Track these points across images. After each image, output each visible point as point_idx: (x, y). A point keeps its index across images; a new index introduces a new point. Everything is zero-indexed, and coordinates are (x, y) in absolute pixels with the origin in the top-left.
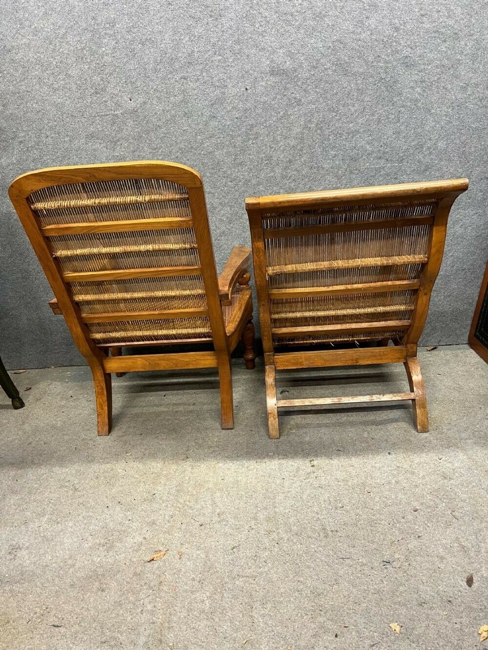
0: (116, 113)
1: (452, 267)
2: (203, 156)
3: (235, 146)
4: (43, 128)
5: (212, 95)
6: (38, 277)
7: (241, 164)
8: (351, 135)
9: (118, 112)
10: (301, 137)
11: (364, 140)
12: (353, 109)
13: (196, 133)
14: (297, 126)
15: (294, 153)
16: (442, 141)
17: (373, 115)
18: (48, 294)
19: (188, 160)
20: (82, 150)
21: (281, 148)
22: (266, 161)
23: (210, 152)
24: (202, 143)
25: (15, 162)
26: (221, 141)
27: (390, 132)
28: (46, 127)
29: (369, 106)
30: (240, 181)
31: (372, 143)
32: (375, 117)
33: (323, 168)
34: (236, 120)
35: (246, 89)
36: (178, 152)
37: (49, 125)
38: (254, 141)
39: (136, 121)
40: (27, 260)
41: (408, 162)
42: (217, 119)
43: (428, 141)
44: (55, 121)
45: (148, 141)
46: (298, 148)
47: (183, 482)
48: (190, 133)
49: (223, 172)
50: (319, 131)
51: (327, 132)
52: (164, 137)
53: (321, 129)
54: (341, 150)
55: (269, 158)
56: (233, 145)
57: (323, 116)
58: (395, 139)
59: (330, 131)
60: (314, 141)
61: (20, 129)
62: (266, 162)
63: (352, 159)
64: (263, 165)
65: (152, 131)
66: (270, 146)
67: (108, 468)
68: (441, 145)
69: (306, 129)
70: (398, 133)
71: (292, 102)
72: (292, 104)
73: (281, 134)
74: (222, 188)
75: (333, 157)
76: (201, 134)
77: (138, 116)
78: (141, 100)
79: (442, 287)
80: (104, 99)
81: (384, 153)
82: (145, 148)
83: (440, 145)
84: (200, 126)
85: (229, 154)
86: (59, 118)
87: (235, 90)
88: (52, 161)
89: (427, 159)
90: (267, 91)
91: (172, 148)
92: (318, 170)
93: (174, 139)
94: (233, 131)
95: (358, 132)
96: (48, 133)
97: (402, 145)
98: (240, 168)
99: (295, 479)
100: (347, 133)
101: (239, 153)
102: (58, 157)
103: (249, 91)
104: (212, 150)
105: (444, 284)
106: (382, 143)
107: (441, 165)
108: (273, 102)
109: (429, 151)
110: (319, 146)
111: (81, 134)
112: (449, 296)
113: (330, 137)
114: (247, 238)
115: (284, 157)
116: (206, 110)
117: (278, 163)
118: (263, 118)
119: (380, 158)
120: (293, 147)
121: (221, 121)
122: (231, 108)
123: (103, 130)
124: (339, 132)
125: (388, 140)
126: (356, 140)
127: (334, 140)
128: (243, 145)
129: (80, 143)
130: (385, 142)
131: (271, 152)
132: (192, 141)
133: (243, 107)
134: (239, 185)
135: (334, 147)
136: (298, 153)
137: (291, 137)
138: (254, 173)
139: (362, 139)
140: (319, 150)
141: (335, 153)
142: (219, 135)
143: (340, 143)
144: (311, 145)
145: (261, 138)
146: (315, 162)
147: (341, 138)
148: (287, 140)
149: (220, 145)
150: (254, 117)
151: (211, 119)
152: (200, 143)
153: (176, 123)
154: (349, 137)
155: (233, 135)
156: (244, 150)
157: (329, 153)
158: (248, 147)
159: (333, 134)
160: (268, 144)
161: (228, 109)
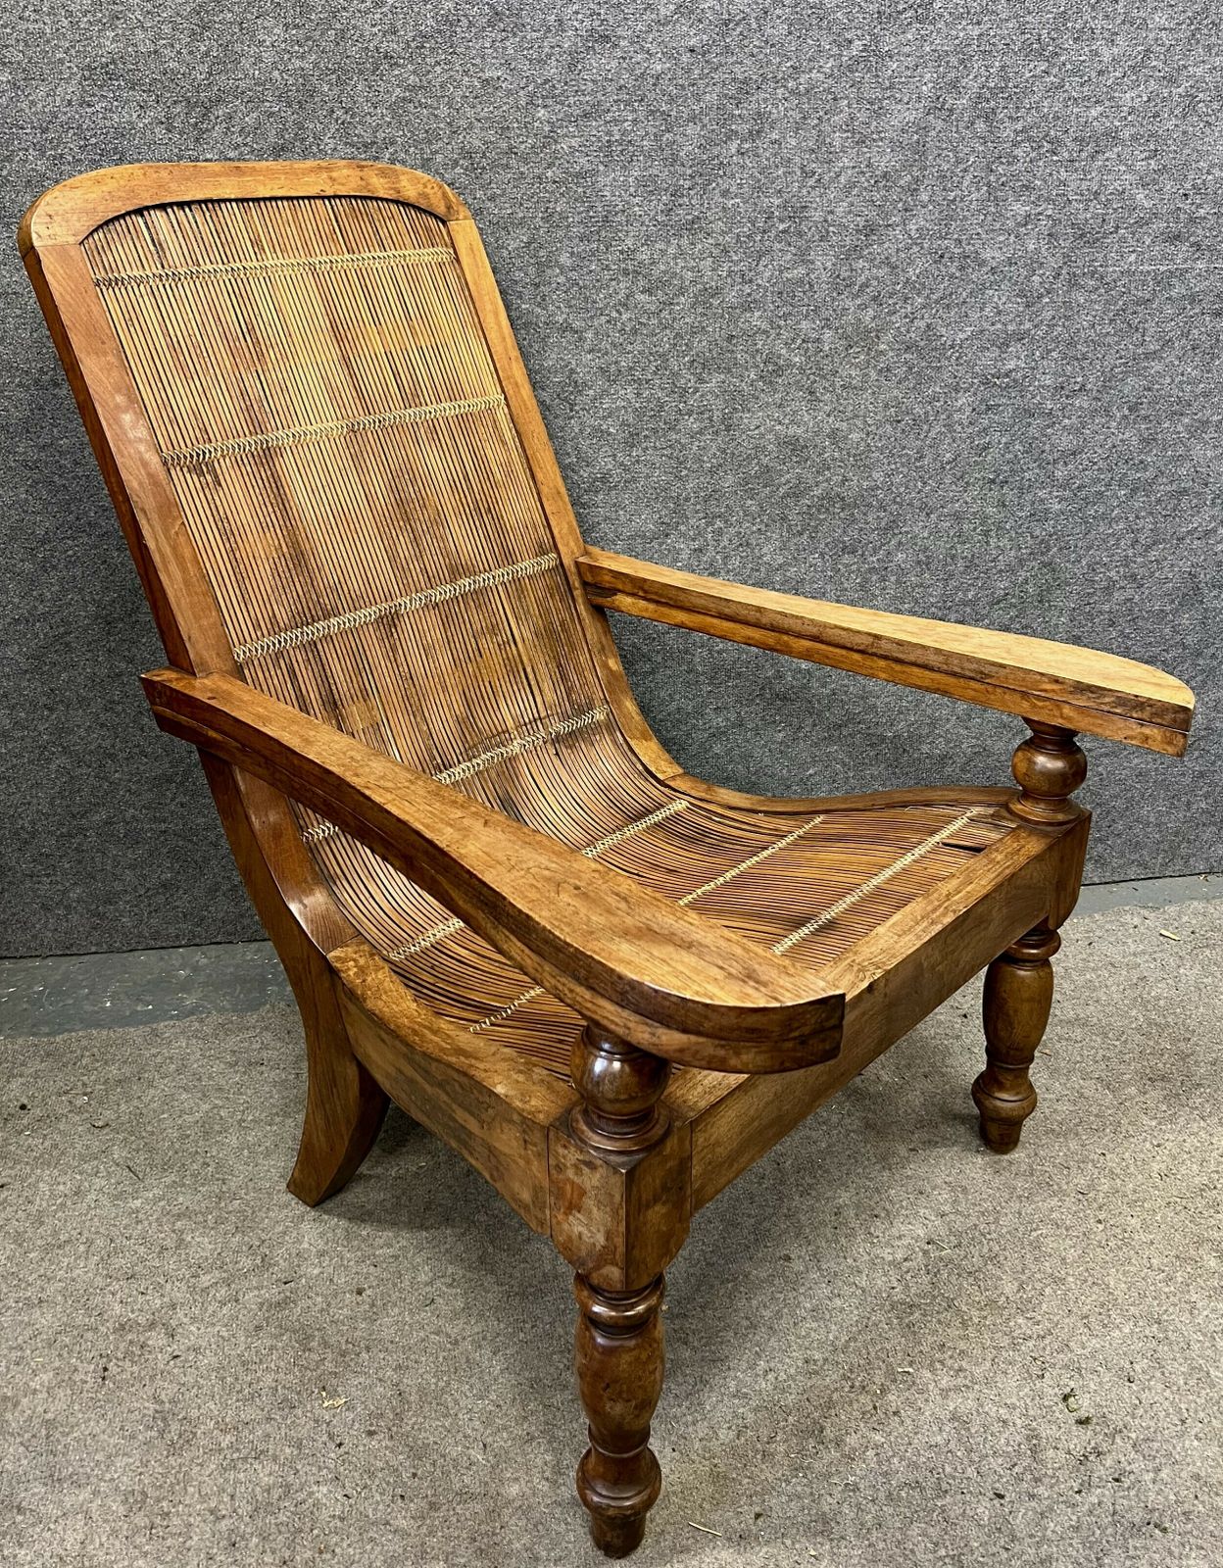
2: (550, 187)
3: (675, 159)
7: (692, 226)
8: (1090, 149)
10: (918, 142)
11: (1130, 169)
12: (1106, 54)
13: (532, 96)
14: (906, 100)
15: (885, 199)
17: (1172, 80)
19: (492, 199)
20: (66, 127)
21: (842, 179)
22: (782, 221)
23: (578, 175)
24: (551, 138)
26: (624, 133)
29: (1163, 45)
30: (682, 291)
31: (1155, 182)
32: (1180, 90)
33: (982, 263)
34: (685, 58)
36: (456, 163)
38: (747, 146)
39: (296, 26)
46: (902, 182)
48: (509, 93)
49: (621, 252)
50: (981, 126)
51: (1007, 132)
52: (404, 99)
53: (989, 117)
54: (1048, 200)
55: (797, 212)
56: (667, 152)
57: (1003, 68)
59: (1019, 127)
60: (958, 162)
62: (781, 227)
63: (1082, 236)
64: (773, 235)
65: (361, 73)
66: (802, 168)
71: (900, 7)
72: (899, 12)
73: (849, 126)
74: (614, 314)
75: (1019, 225)
76: (550, 102)
81: (1192, 220)
82: (327, 140)
84: (551, 70)
85: (649, 185)
91: (434, 147)
92: (962, 268)
93: (443, 111)
94: (672, 100)
95: (1113, 136)
98: (685, 242)
101: (687, 185)
104: (588, 166)
106: (1188, 186)
110: (976, 183)
111: (61, 61)
113: (1018, 152)
115: (850, 212)
116: (576, 7)
117: (828, 232)
118: (789, 59)
119: (1177, 237)
120: (885, 176)
121: (631, 58)
122: (672, 7)
123: (156, 52)
124: (1052, 133)
125: (1210, 177)
126: (1104, 170)
127: (1031, 161)
128: (705, 157)
129: (58, 99)
130: (1199, 181)
131: (804, 191)
132: (515, 125)
133: (718, 7)
134: (678, 304)
135: (1027, 187)
136: (901, 200)
137: (881, 139)
138: (736, 263)
139: (1126, 165)
140: (974, 196)
141: (1027, 208)
142: (619, 110)
143: (1051, 174)
144: (948, 174)
145: (775, 136)
146: (956, 236)
147: (1055, 158)
148: (866, 150)
149: (619, 148)
150: (755, 50)
151: (593, 47)
152: (545, 137)
153: (458, 50)
154: (1084, 155)
155: (673, 113)
156: (707, 172)
157: (1006, 209)
158: (721, 163)
159: (1030, 139)
160: (797, 159)
161: (663, 11)
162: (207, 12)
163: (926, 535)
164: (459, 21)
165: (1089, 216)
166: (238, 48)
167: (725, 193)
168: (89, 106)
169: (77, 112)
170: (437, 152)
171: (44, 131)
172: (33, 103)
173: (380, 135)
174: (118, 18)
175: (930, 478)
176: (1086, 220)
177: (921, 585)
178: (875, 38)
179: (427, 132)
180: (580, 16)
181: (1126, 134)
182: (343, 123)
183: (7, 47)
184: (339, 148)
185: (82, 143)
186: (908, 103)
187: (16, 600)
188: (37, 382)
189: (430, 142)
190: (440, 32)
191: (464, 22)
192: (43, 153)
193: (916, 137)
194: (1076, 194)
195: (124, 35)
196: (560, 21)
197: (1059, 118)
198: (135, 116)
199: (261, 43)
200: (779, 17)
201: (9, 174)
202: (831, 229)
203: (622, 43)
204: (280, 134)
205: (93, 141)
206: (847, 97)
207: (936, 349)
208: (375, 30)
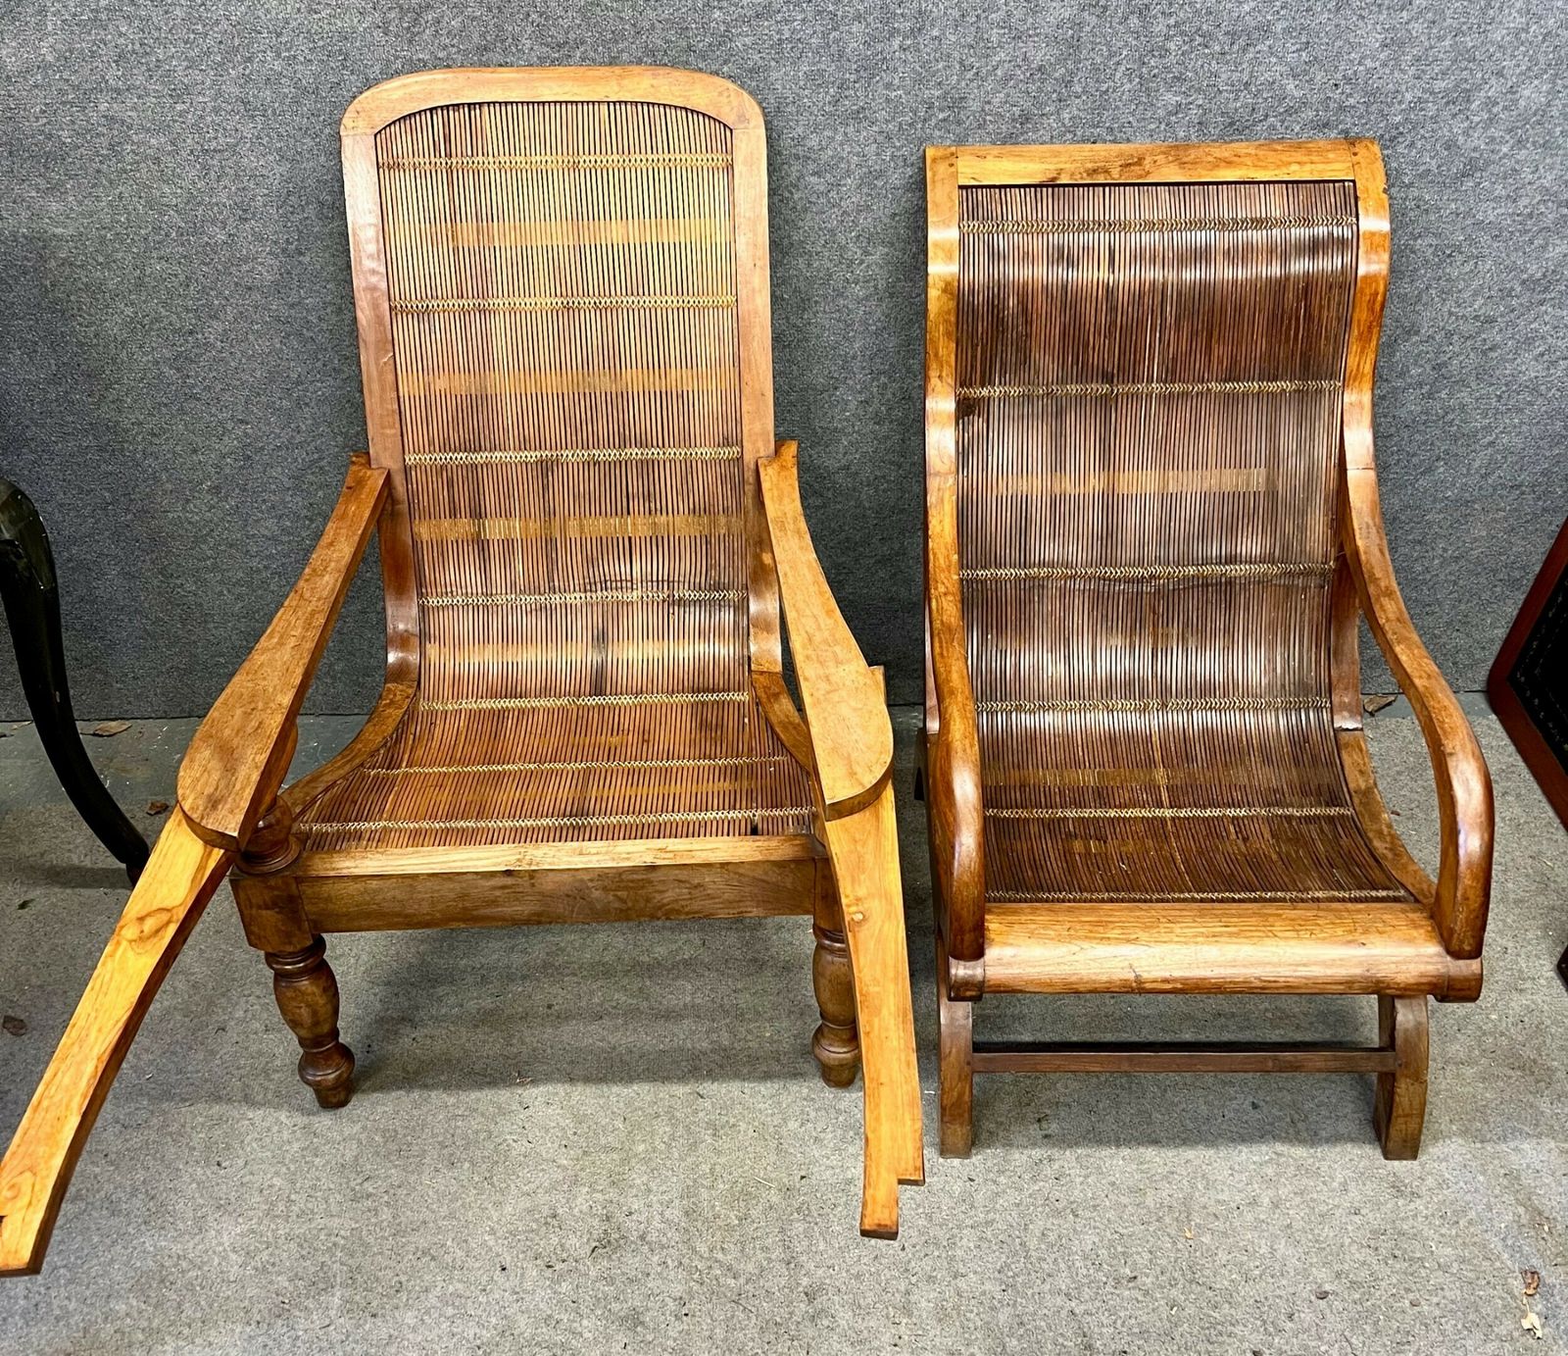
1: (1484, 477)
6: (155, 449)
7: (858, 116)
8: (1242, 42)
11: (1281, 61)
15: (1040, 90)
16: (1536, 82)
18: (188, 501)
20: (297, 32)
21: (999, 72)
22: (941, 110)
24: (726, 37)
25: (50, 58)
26: (793, 32)
27: (1374, 41)
30: (848, 173)
31: (1305, 73)
38: (909, 42)
40: (112, 395)
41: (1412, 144)
43: (1493, 81)
45: (534, 16)
47: (695, 1181)
49: (793, 139)
51: (1160, 27)
54: (1199, 90)
55: (957, 103)
56: (834, 48)
58: (1384, 65)
59: (1172, 21)
62: (941, 116)
63: (1231, 124)
64: (933, 122)
66: (961, 62)
67: (477, 1132)
68: (1531, 94)
69: (1092, 10)
70: (1394, 43)
73: (1005, 24)
74: (787, 194)
75: (1170, 114)
79: (1443, 532)
81: (1342, 109)
82: (524, 41)
83: (1526, 93)
85: (816, 79)
88: (185, 64)
89: (1478, 140)
95: (1265, 30)
97: (1404, 88)
98: (850, 130)
99: (1002, 1179)
100: (1227, 33)
101: (853, 77)
102: (208, 53)
105: (1451, 526)
106: (1339, 76)
107: (1517, 162)
109: (1490, 111)
110: (1129, 74)
112: (1457, 559)
113: (1172, 46)
114: (854, 357)
115: (1006, 102)
117: (985, 121)
119: (1325, 125)
120: (1040, 70)
124: (1205, 27)
125: (1361, 68)
126: (1256, 61)
127: (1183, 54)
128: (869, 53)
129: (289, 7)
130: (1350, 72)
131: (963, 84)
132: (694, 26)
134: (845, 185)
135: (1178, 79)
136: (1055, 91)
137: (1037, 35)
138: (899, 149)
139: (1277, 57)
140: (1128, 86)
141: (1178, 99)
142: (789, 10)
143: (1202, 66)
144: (1102, 67)
145: (935, 33)
146: (1107, 125)
147: (1206, 51)
148: (1021, 45)
149: (789, 46)
152: (721, 36)
154: (1236, 47)
155: (840, 13)
156: (870, 69)
157: (1157, 99)
158: (885, 58)
159: (1183, 33)
160: (956, 54)
165: (1239, 105)
167: (888, 86)
168: (316, 13)
169: (306, 18)
170: (622, 51)
171: (279, 35)
172: (268, 11)
173: (571, 36)
176: (1236, 110)
179: (613, 32)
181: (1279, 27)
182: (538, 26)
184: (535, 48)
185: (311, 46)
187: (278, 431)
188: (284, 250)
189: (616, 42)
192: (279, 55)
193: (1070, 32)
194: (1227, 84)
197: (1211, 13)
198: (356, 20)
201: (251, 73)
202: (988, 118)
204: (483, 36)
205: (321, 43)
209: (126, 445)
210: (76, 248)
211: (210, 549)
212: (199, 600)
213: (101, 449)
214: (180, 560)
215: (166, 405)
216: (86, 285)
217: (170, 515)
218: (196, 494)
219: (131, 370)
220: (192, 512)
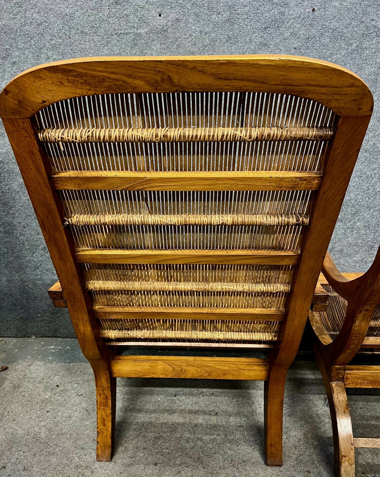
0: (139, 31)
4: (44, 46)
5: (267, 15)
6: (24, 233)
9: (142, 31)
10: (374, 79)
18: (34, 253)
28: (48, 45)
35: (314, 10)
37: (53, 42)
39: (164, 44)
40: (12, 212)
42: (269, 47)
44: (60, 38)
61: (14, 45)
71: (371, 32)
72: (370, 34)
77: (168, 37)
78: (173, 16)
80: (125, 13)
86: (66, 34)
87: (298, 11)
90: (341, 14)
96: (50, 54)
103: (316, 13)
108: (345, 31)
116: (256, 35)
118: (330, 50)
121: (274, 51)
122: (289, 34)
123: (120, 53)
133: (305, 33)
150: (318, 48)
151: (261, 48)
153: (216, 50)
161: (286, 35)
162: (136, 40)
163: (368, 217)
164: (217, 40)
166: (145, 51)
174: (109, 43)
175: (371, 197)
177: (365, 234)
178: (361, 43)
180: (257, 38)
183: (75, 53)
186: (371, 65)
190: (210, 44)
191: (218, 41)
193: (374, 77)
195: (110, 48)
196: (251, 40)
199: (153, 49)
200: (327, 36)
203: (271, 46)
206: (350, 63)
207: (376, 152)
208: (189, 44)
209: (14, 231)
210: (6, 157)
211: (40, 271)
212: (33, 292)
213: (5, 232)
214: (28, 276)
215: (30, 216)
216: (7, 170)
217: (27, 258)
218: (37, 251)
219: (19, 203)
220: (35, 257)
